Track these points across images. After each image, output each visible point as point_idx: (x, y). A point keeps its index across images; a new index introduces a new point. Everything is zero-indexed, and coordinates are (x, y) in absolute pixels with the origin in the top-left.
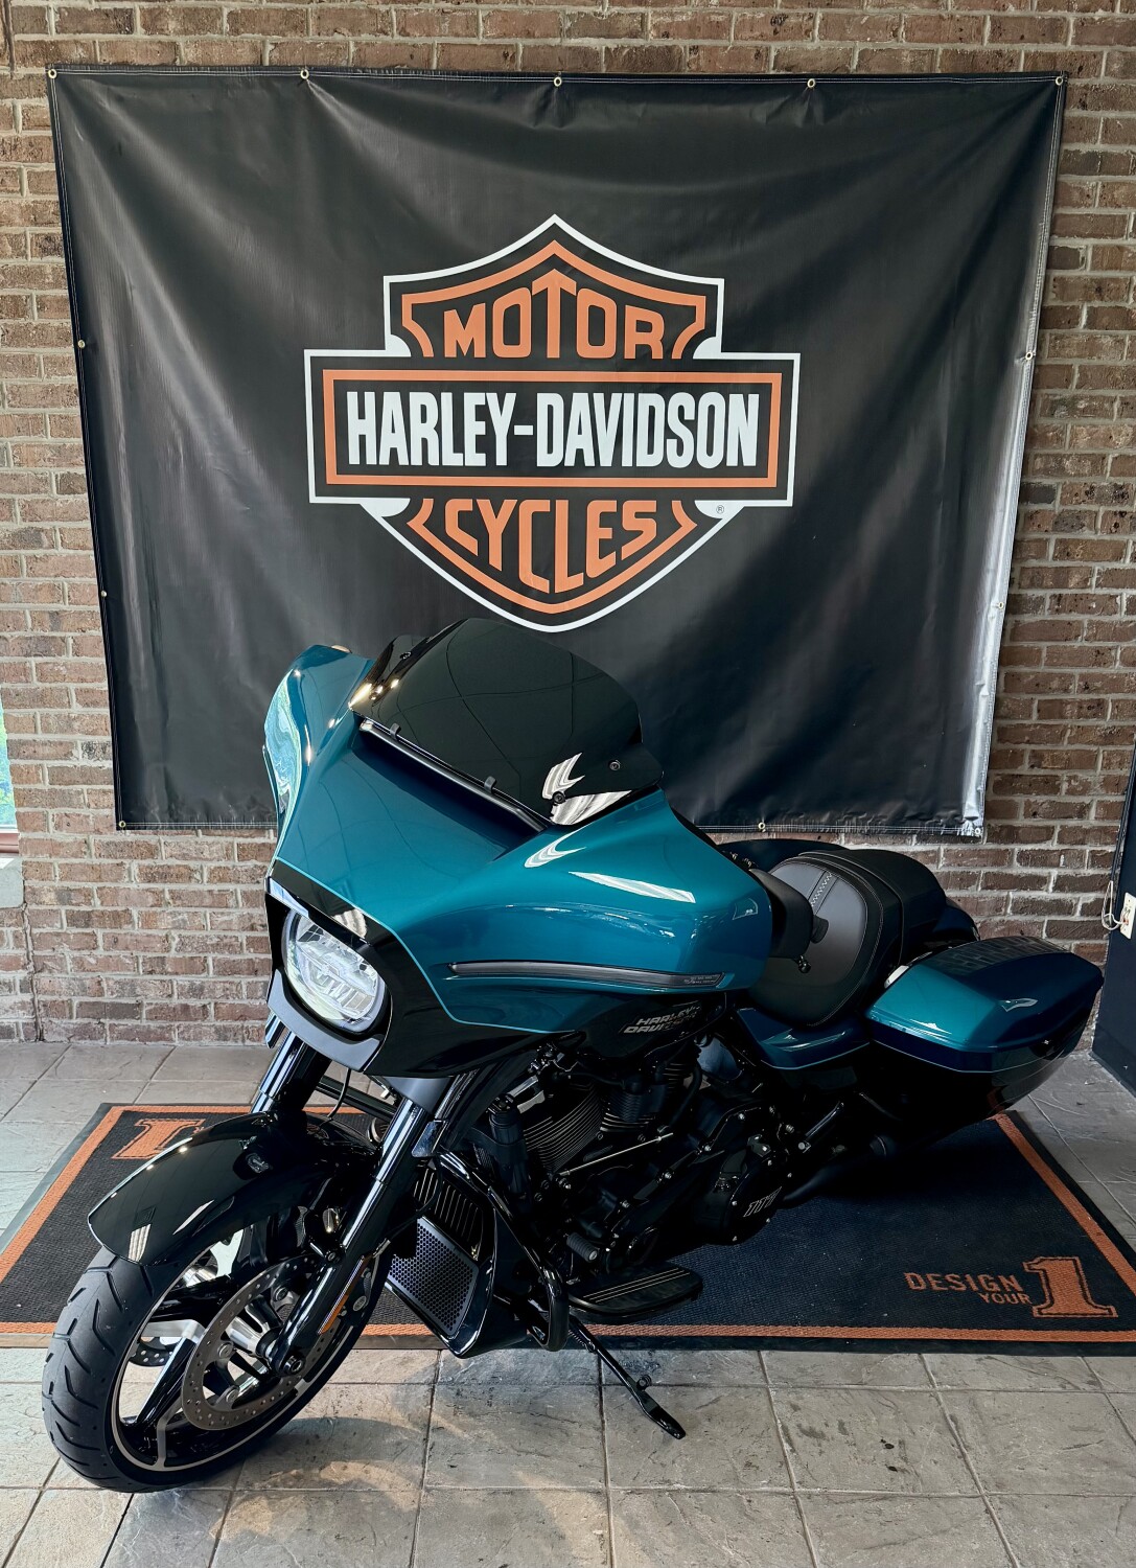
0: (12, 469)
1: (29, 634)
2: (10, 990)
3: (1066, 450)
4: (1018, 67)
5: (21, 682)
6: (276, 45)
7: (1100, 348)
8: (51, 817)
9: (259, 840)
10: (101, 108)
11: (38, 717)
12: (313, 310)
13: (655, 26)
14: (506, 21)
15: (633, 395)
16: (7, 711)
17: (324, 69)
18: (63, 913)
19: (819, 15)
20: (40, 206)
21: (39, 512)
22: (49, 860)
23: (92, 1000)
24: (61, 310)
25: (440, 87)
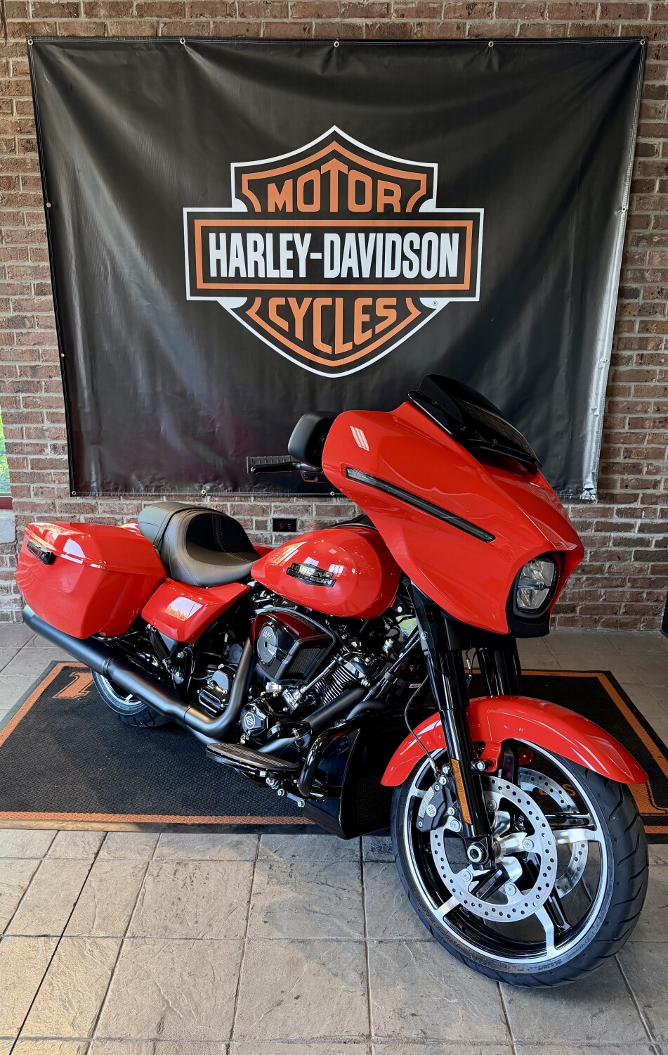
0: (8, 281)
1: (19, 379)
2: (8, 592)
3: (646, 267)
4: (617, 33)
5: (13, 407)
6: (165, 24)
7: (667, 205)
8: (32, 489)
10: (60, 62)
11: (24, 429)
12: (188, 184)
13: (395, 11)
14: (305, 8)
15: (382, 234)
16: (5, 426)
17: (194, 38)
19: (496, 3)
20: (24, 122)
21: (24, 306)
22: (31, 516)
24: (36, 185)
25: (265, 48)
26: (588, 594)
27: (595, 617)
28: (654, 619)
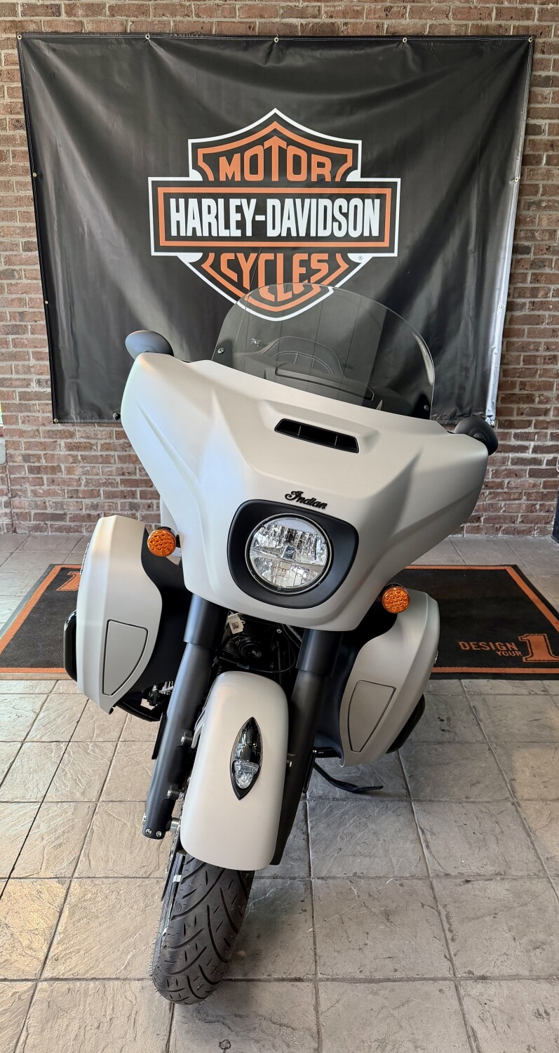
1: (8, 323)
3: (536, 228)
4: (510, 32)
5: (4, 347)
6: (133, 22)
7: (553, 175)
8: (20, 417)
10: (45, 55)
11: (13, 366)
12: (152, 157)
13: (326, 12)
14: (250, 10)
15: (316, 200)
17: (157, 34)
18: (26, 467)
19: (409, 7)
20: (14, 105)
21: (13, 261)
22: (19, 440)
23: (41, 512)
24: (24, 157)
25: (216, 43)
26: (491, 506)
27: (496, 526)
28: (546, 527)
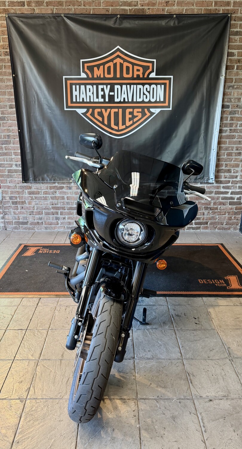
1: (3, 140)
3: (232, 97)
4: (220, 12)
5: (1, 150)
6: (56, 9)
7: (239, 74)
8: (8, 180)
9: (54, 185)
10: (18, 23)
11: (5, 158)
12: (65, 67)
13: (140, 4)
14: (107, 3)
15: (136, 86)
17: (67, 14)
18: (11, 201)
19: (176, 1)
20: (4, 45)
21: (5, 113)
22: (8, 190)
23: (17, 221)
24: (9, 68)
25: (92, 18)
26: (213, 218)
27: (215, 226)
28: (237, 226)
